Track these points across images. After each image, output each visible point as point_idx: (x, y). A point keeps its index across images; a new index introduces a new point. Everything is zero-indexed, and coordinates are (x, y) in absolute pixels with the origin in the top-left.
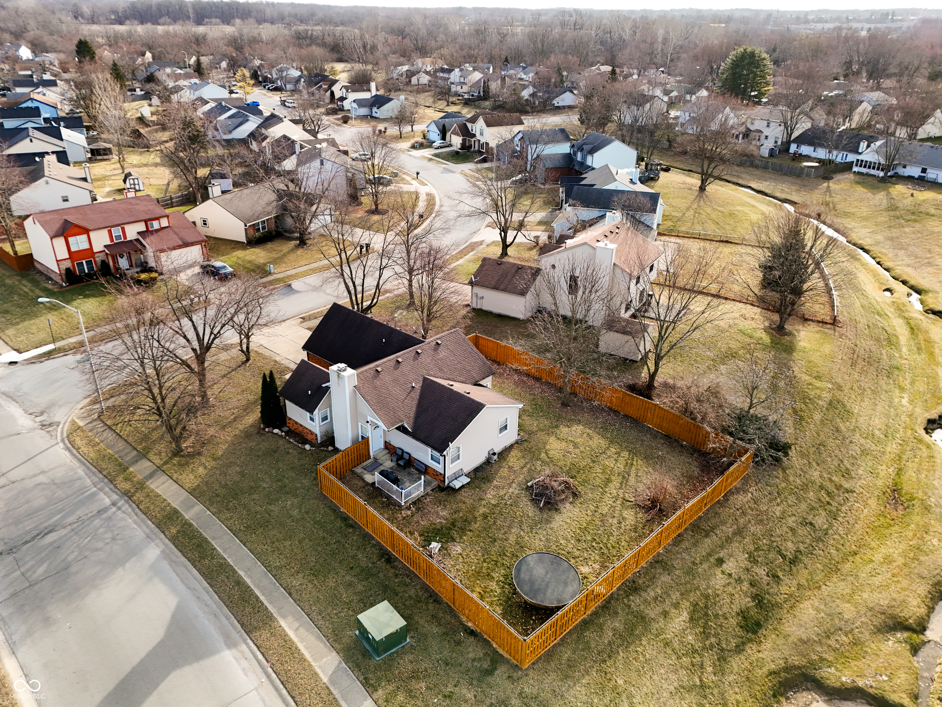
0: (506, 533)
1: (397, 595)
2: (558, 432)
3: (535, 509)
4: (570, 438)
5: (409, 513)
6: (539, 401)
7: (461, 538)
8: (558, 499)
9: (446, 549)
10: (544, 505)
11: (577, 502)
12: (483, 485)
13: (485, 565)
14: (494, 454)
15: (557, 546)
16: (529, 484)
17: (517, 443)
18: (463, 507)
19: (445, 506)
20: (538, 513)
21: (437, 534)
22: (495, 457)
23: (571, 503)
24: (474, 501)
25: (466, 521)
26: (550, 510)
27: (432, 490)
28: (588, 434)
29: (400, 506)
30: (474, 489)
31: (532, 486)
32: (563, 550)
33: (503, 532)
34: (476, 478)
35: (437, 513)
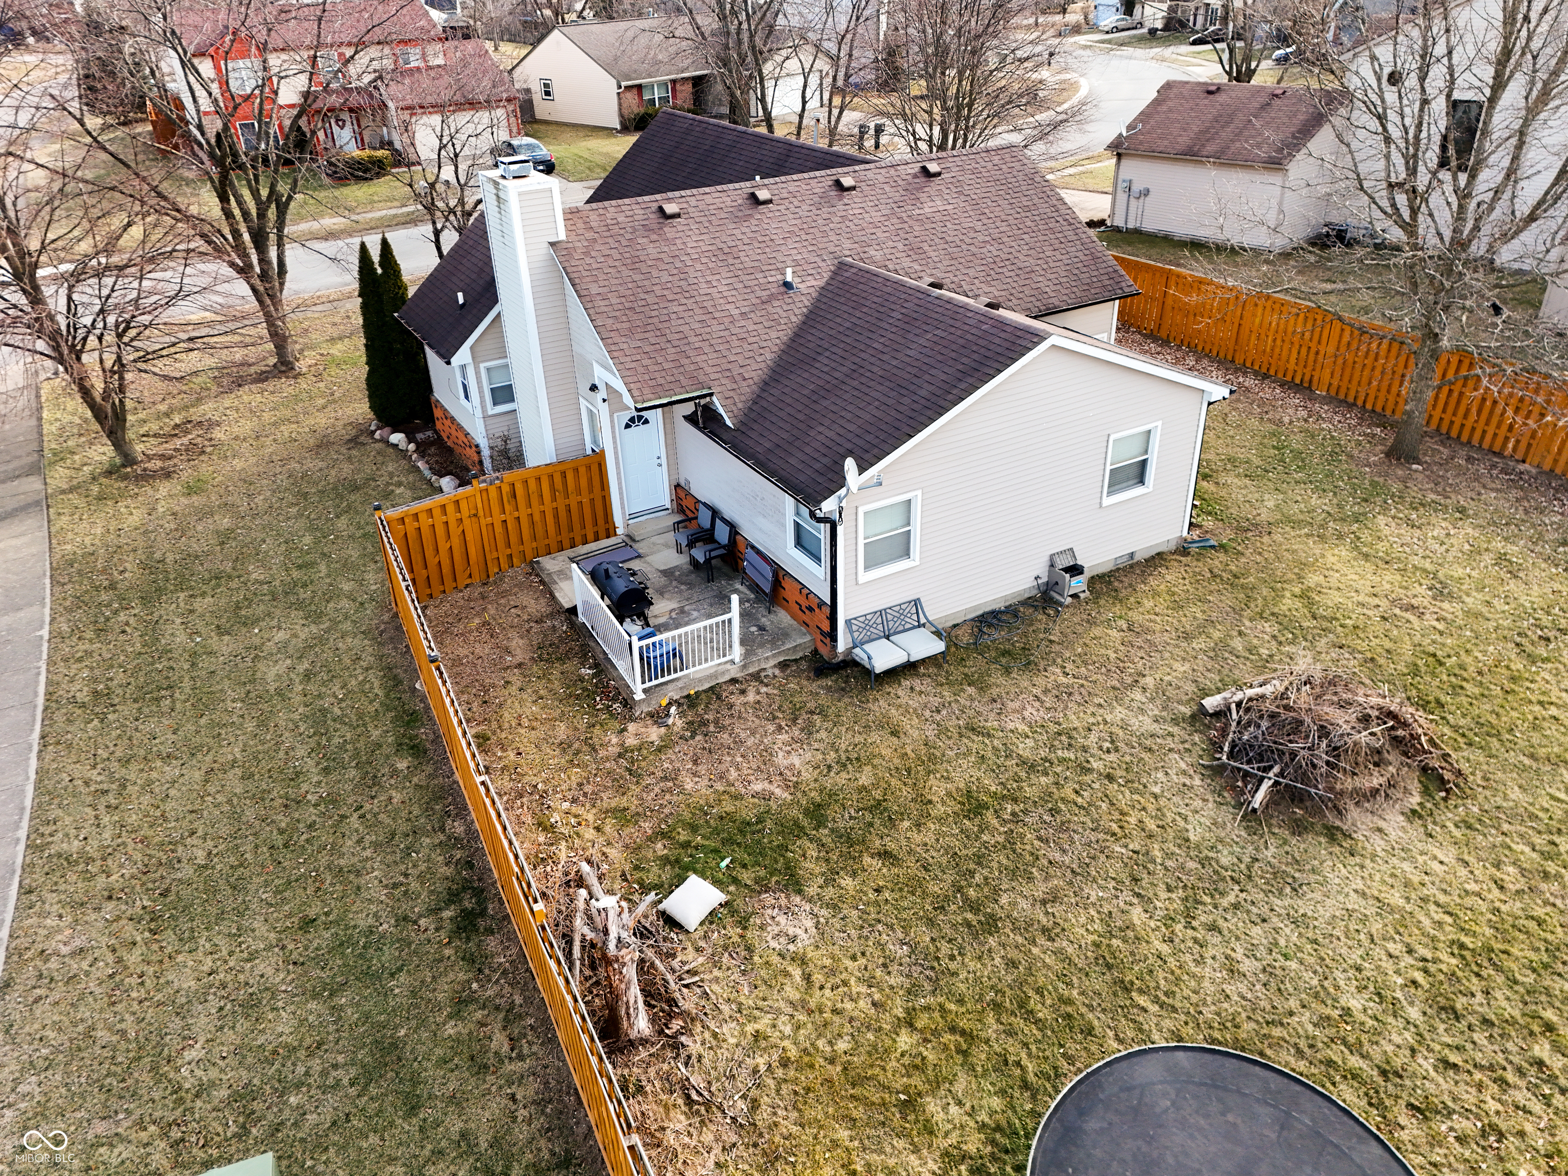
0: (1054, 898)
1: (413, 1110)
2: (1365, 536)
3: (1225, 815)
4: (1416, 560)
5: (655, 734)
6: (1296, 441)
7: (830, 880)
8: (1349, 784)
9: (743, 923)
10: (1272, 802)
11: (1448, 817)
12: (997, 678)
13: (905, 1040)
14: (1075, 570)
15: (1323, 1021)
16: (1211, 703)
17: (1183, 550)
18: (883, 744)
19: (809, 730)
20: (1236, 831)
21: (729, 841)
22: (1078, 584)
23: (1413, 814)
24: (942, 731)
25: (877, 807)
26: (1299, 828)
27: (783, 665)
28: (1501, 558)
29: (628, 703)
30: (956, 686)
31: (1221, 714)
32: (1355, 1048)
33: (1040, 889)
34: (976, 647)
35: (767, 756)
